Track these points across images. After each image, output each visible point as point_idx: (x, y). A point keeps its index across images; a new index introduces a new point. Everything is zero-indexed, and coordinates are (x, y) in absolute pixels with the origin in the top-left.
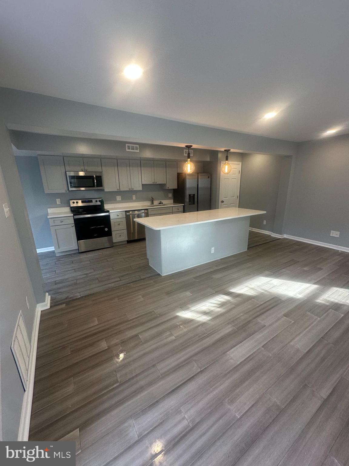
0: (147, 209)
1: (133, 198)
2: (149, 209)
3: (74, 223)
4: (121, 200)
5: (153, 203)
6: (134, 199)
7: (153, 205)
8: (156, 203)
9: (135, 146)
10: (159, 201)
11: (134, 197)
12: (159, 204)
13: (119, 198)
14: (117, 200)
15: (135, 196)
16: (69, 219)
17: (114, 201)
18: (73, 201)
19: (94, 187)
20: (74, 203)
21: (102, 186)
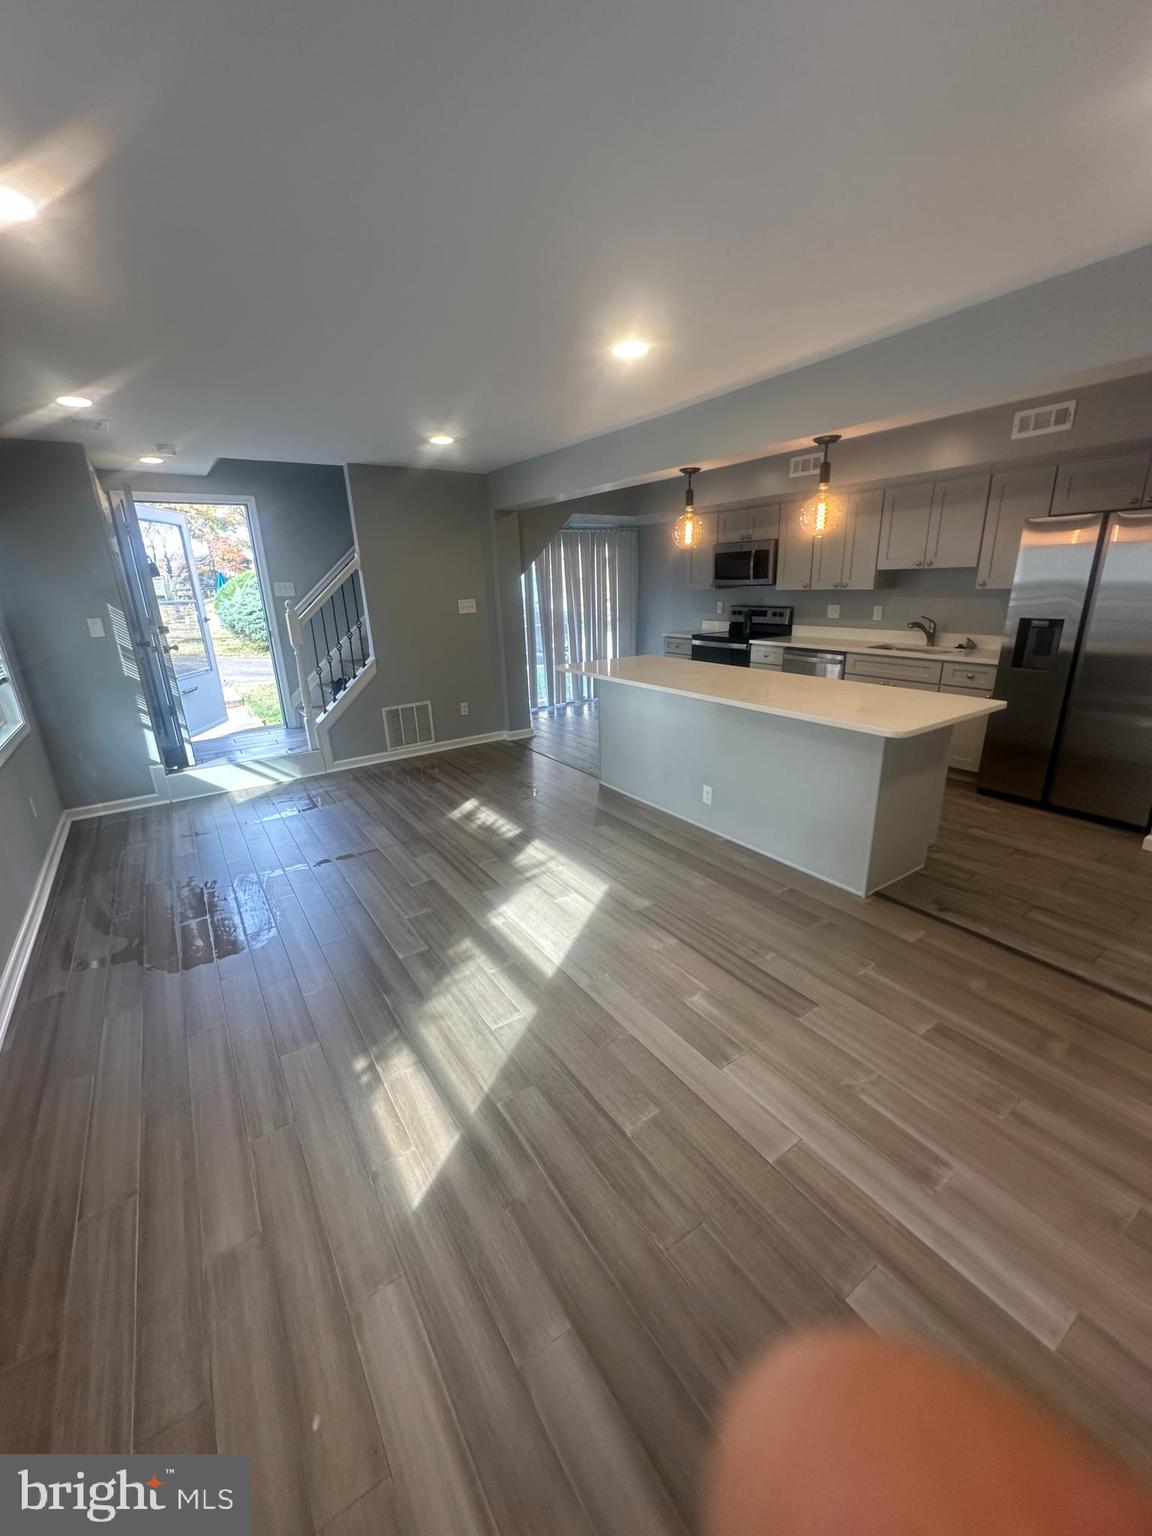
1: (875, 613)
3: (690, 653)
4: (838, 616)
5: (931, 642)
6: (875, 618)
7: (930, 648)
8: (950, 641)
10: (962, 639)
11: (877, 613)
12: (960, 646)
13: (833, 612)
14: (829, 616)
15: (881, 608)
16: (687, 644)
17: (820, 619)
18: (734, 609)
19: (749, 578)
20: (734, 613)
21: (766, 576)
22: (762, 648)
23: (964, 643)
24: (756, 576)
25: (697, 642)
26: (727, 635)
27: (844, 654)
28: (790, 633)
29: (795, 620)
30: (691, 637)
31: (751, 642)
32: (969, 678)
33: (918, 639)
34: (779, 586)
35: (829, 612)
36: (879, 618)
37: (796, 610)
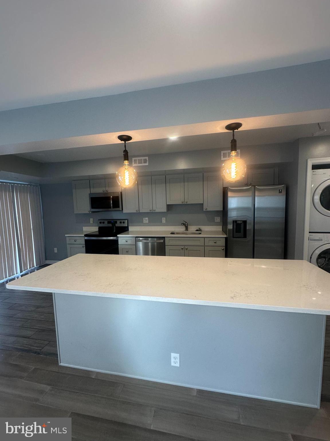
0: (164, 238)
2: (166, 237)
3: (84, 244)
4: (148, 222)
5: (187, 229)
6: (163, 222)
8: (192, 229)
9: (143, 158)
10: (197, 227)
11: (164, 220)
12: (197, 230)
13: (146, 220)
15: (165, 218)
16: (81, 239)
17: (140, 223)
18: (100, 221)
19: (111, 208)
20: (100, 223)
21: (119, 207)
22: (125, 238)
23: (198, 229)
24: (114, 207)
25: (86, 238)
26: (98, 233)
27: (164, 237)
28: (128, 230)
29: (130, 224)
30: (83, 235)
31: (118, 236)
32: (215, 242)
33: (182, 229)
34: (124, 211)
35: (144, 221)
36: (165, 222)
37: (129, 220)
